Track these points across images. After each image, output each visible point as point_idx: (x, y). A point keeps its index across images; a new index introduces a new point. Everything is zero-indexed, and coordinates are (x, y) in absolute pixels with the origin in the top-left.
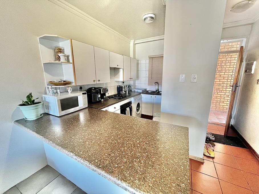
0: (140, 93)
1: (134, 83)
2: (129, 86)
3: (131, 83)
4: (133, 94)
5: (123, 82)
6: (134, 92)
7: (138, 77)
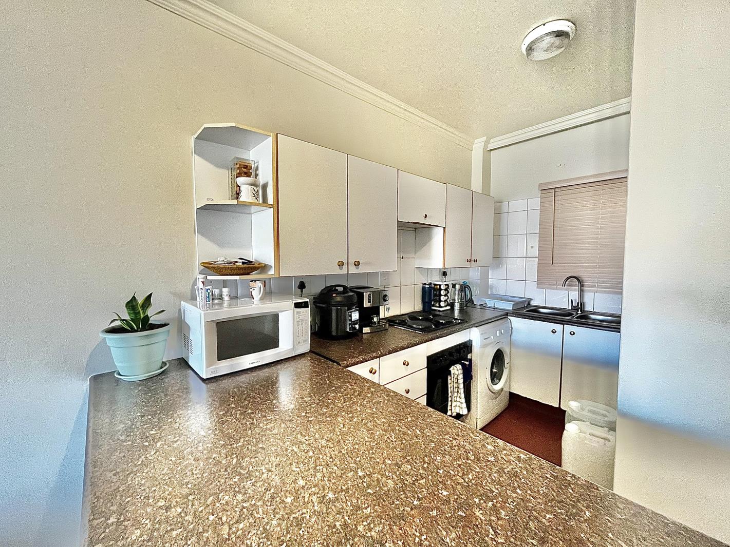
0: (507, 314)
1: (485, 277)
2: (464, 287)
3: (473, 276)
4: (476, 315)
5: (445, 274)
6: (483, 307)
7: (497, 257)
